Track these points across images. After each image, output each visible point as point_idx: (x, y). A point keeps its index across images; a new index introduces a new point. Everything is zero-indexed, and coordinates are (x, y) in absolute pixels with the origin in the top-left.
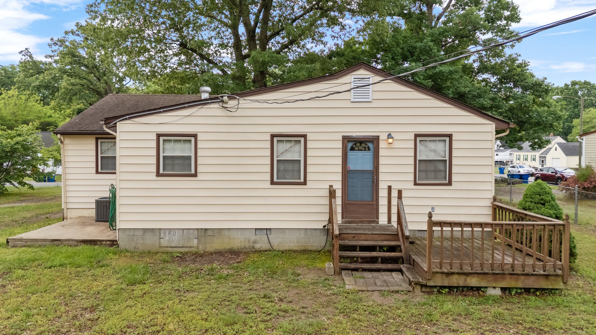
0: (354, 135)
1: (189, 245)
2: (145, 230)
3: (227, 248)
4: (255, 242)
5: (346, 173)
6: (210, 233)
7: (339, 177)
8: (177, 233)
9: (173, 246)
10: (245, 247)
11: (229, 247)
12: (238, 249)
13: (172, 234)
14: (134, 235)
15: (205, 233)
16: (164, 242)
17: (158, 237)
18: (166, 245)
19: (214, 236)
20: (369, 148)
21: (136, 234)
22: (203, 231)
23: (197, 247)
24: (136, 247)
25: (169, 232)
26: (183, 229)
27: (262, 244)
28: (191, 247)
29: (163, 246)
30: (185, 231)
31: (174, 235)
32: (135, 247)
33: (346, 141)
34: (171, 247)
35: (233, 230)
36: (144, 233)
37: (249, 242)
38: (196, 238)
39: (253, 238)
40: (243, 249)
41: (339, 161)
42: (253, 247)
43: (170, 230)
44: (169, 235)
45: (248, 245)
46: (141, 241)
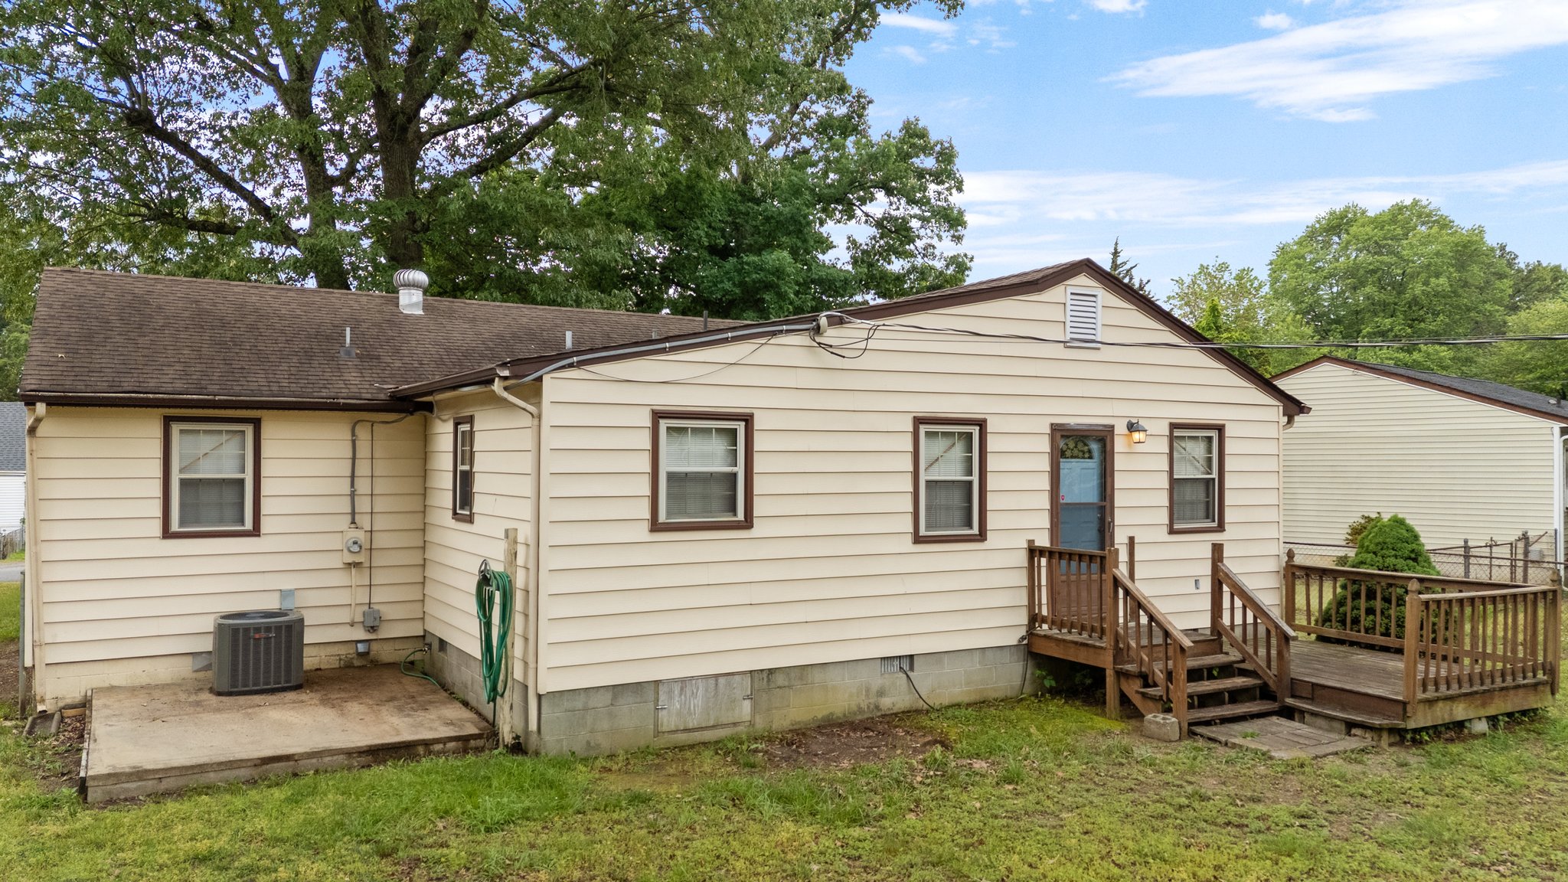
0: (1072, 421)
1: (731, 720)
2: (618, 690)
3: (820, 716)
4: (881, 693)
5: (1058, 510)
6: (780, 679)
7: (1046, 522)
8: (701, 689)
9: (691, 726)
10: (860, 708)
11: (825, 713)
12: (845, 715)
13: (689, 693)
14: (586, 709)
15: (769, 680)
16: (669, 720)
17: (651, 706)
18: (673, 728)
19: (790, 687)
20: (1090, 451)
21: (591, 704)
22: (765, 675)
23: (751, 724)
24: (592, 744)
25: (682, 689)
26: (717, 676)
27: (897, 699)
28: (735, 724)
29: (665, 728)
30: (722, 680)
31: (694, 695)
32: (588, 743)
33: (1058, 435)
34: (686, 730)
35: (831, 667)
36: (615, 698)
37: (867, 695)
38: (748, 697)
39: (877, 682)
40: (855, 714)
41: (1045, 483)
42: (877, 707)
43: (683, 682)
44: (681, 695)
45: (866, 702)
46: (605, 725)
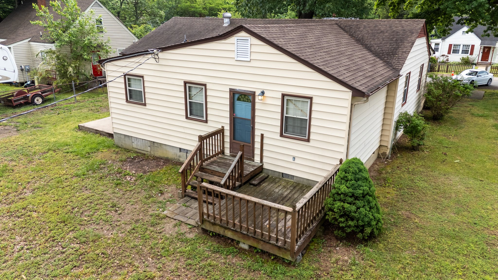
1: (146, 150)
4: (180, 157)
5: (233, 119)
6: (156, 145)
7: (228, 121)
8: (140, 141)
9: (138, 148)
12: (171, 159)
14: (120, 137)
15: (153, 144)
17: (131, 141)
19: (158, 147)
20: (250, 100)
23: (150, 152)
25: (136, 140)
29: (134, 147)
30: (143, 140)
32: (122, 145)
33: (232, 93)
35: (167, 146)
36: (125, 137)
37: (176, 156)
38: (149, 146)
39: (179, 154)
40: (174, 159)
41: (228, 108)
42: (179, 160)
46: (124, 142)
